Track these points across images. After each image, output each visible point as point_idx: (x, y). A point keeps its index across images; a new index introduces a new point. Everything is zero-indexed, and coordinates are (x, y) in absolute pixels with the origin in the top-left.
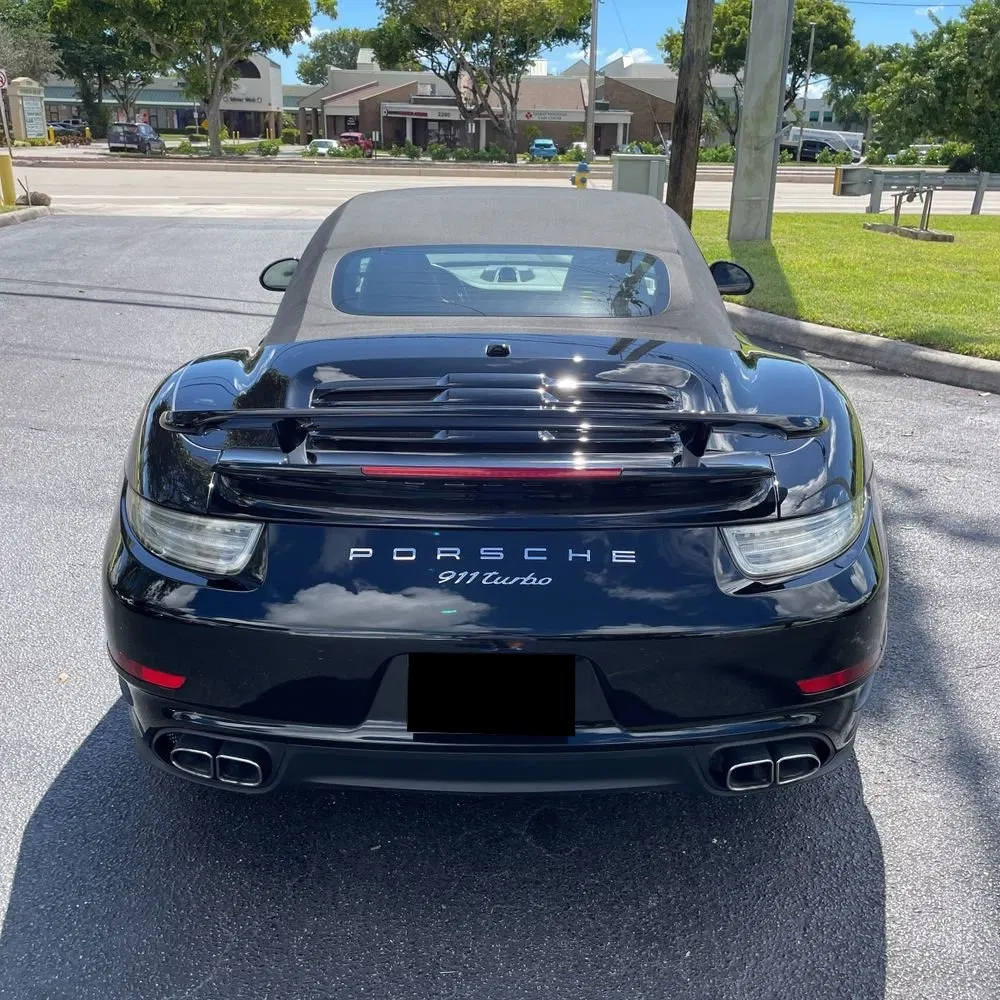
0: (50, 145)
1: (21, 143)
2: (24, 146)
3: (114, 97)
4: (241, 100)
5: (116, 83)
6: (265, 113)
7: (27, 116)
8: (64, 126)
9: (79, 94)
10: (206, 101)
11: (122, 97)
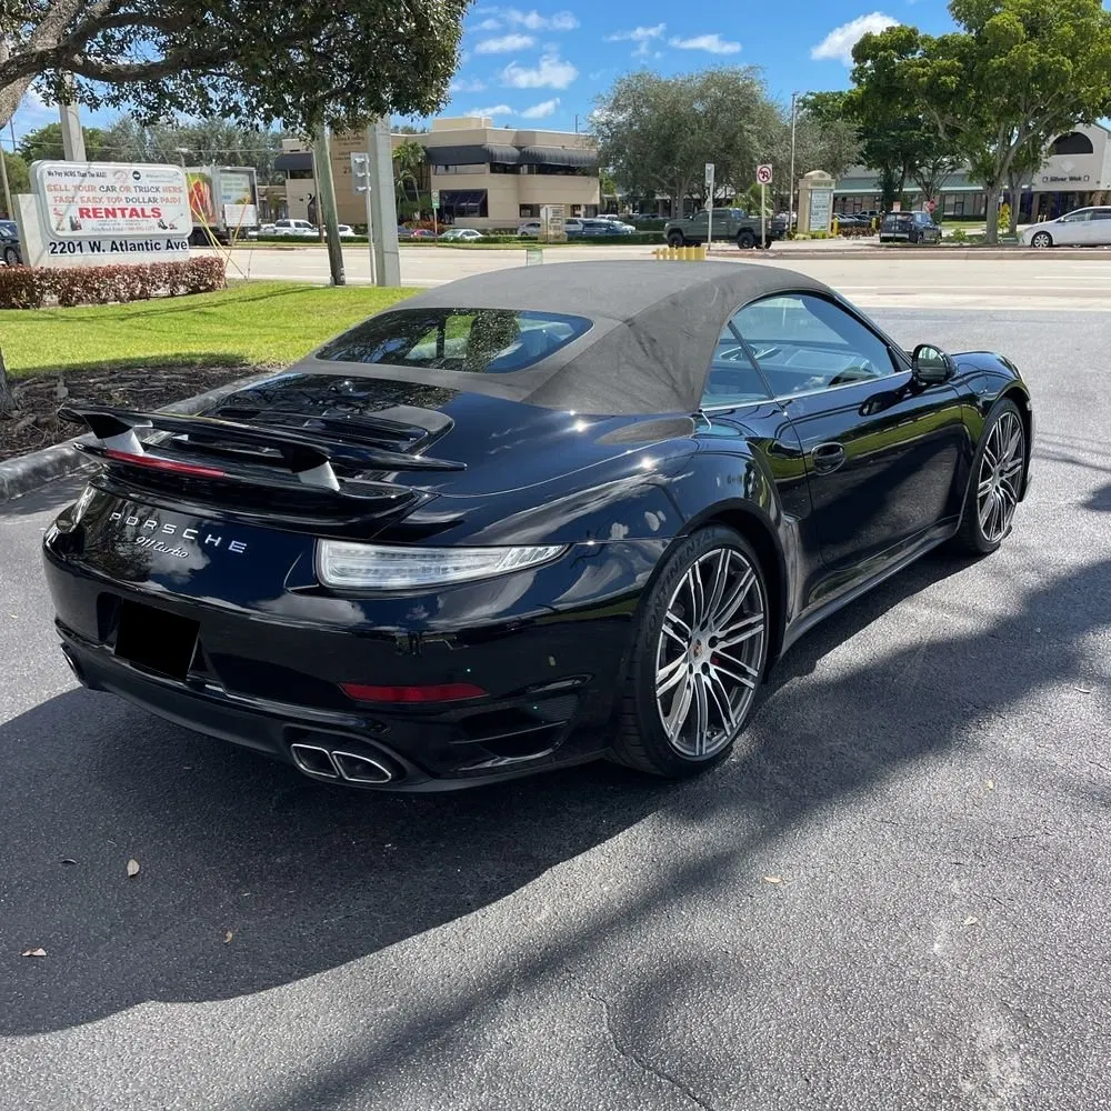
0: (831, 237)
1: (802, 236)
2: (804, 239)
3: (919, 185)
4: (1063, 180)
5: (923, 170)
6: (1092, 193)
7: (813, 209)
8: (859, 217)
9: (880, 183)
10: (991, 184)
11: (927, 185)
